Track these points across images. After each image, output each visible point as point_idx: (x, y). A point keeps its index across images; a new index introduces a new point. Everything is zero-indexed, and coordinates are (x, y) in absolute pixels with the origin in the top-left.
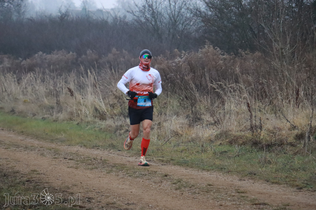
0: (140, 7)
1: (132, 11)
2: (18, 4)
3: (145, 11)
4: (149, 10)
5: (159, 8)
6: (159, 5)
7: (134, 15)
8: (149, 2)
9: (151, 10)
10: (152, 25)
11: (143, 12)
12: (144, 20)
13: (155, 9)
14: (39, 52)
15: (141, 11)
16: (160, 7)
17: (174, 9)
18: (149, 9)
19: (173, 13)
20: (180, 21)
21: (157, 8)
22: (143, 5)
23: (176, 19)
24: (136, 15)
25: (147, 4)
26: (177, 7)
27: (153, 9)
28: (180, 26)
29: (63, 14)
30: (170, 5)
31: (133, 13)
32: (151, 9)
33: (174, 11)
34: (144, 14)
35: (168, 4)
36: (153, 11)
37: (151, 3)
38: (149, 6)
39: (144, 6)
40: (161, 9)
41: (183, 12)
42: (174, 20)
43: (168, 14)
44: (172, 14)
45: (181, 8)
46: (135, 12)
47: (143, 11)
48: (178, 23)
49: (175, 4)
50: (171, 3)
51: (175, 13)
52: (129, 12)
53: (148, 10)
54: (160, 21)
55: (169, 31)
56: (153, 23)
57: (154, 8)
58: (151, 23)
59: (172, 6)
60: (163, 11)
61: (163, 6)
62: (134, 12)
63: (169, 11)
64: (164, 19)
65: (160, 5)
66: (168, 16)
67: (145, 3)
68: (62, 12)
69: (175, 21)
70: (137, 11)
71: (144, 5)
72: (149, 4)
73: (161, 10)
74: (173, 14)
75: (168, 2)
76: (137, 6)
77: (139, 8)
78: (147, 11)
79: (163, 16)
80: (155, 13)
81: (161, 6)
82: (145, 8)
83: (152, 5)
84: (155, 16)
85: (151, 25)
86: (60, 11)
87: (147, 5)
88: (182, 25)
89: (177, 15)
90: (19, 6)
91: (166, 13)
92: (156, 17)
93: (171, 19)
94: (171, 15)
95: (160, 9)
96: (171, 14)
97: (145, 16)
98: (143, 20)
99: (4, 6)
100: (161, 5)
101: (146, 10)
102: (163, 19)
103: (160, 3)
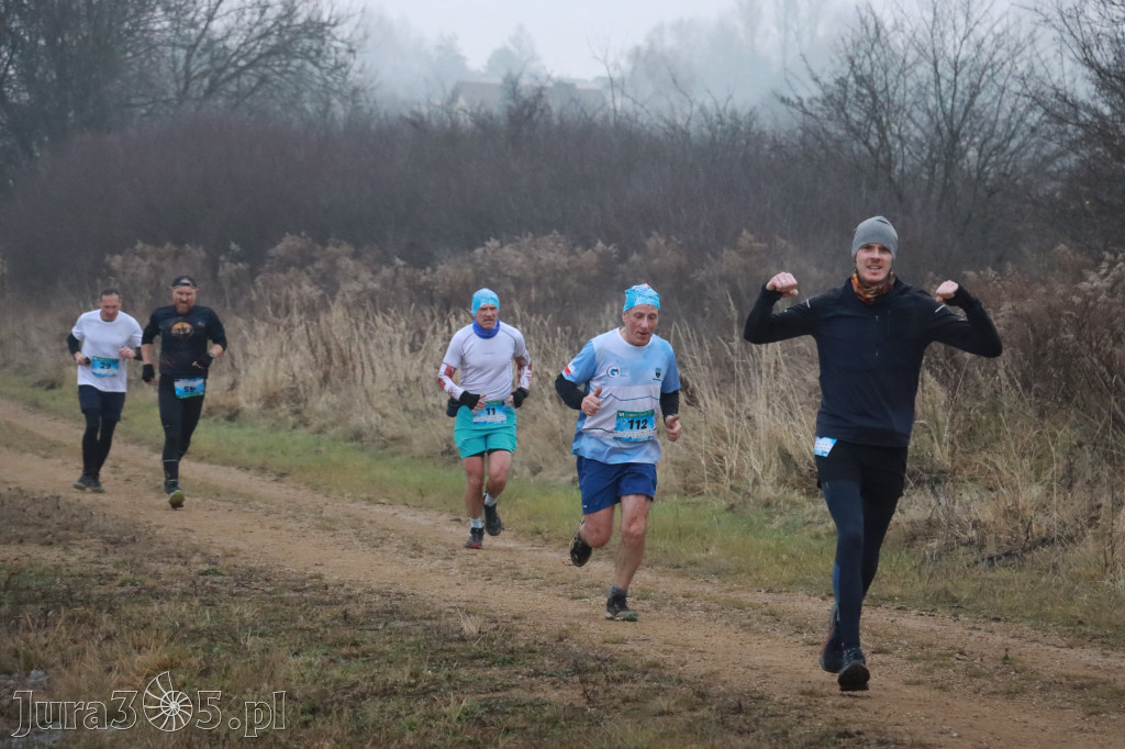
0: (826, 86)
1: (799, 98)
2: (336, 62)
3: (845, 97)
4: (858, 94)
5: (895, 88)
6: (898, 77)
7: (805, 112)
8: (860, 67)
9: (864, 96)
10: (870, 148)
11: (835, 102)
12: (841, 133)
13: (882, 92)
14: (489, 240)
15: (828, 99)
16: (902, 86)
17: (951, 93)
18: (858, 92)
19: (948, 106)
20: (973, 136)
21: (891, 88)
22: (838, 77)
23: (955, 129)
24: (814, 112)
25: (855, 73)
26: (960, 88)
27: (873, 94)
28: (972, 153)
29: (526, 103)
30: (937, 82)
31: (801, 104)
32: (865, 91)
33: (950, 101)
34: (843, 109)
35: (932, 74)
36: (875, 98)
37: (869, 70)
38: (860, 80)
39: (842, 82)
40: (903, 92)
41: (984, 106)
42: (951, 131)
43: (929, 112)
44: (944, 114)
45: (975, 90)
46: (810, 102)
47: (838, 96)
48: (964, 143)
49: (956, 74)
50: (939, 70)
51: (953, 106)
52: (788, 100)
53: (856, 97)
54: (900, 137)
55: (932, 174)
56: (874, 142)
57: (879, 86)
58: (866, 143)
59: (943, 82)
60: (909, 97)
61: (910, 83)
62: (806, 104)
63: (932, 102)
64: (912, 126)
65: (901, 77)
66: (926, 118)
67: (846, 70)
68: (520, 97)
69: (955, 136)
70: (817, 99)
71: (841, 78)
72: (859, 73)
73: (905, 95)
74: (948, 112)
75: (931, 66)
76: (816, 80)
77: (824, 87)
78: (854, 99)
79: (909, 116)
80: (883, 106)
81: (905, 83)
82: (845, 86)
83: (870, 76)
84: (881, 118)
85: (867, 150)
86: (515, 94)
87: (851, 80)
88: (980, 151)
89: (961, 116)
90: (343, 69)
91: (920, 106)
92: (884, 119)
93: (939, 130)
94: (940, 116)
95: (901, 91)
96: (940, 110)
97: (847, 116)
98: (834, 128)
99: (290, 69)
100: (905, 77)
101: (850, 95)
102: (908, 128)
103: (901, 72)
